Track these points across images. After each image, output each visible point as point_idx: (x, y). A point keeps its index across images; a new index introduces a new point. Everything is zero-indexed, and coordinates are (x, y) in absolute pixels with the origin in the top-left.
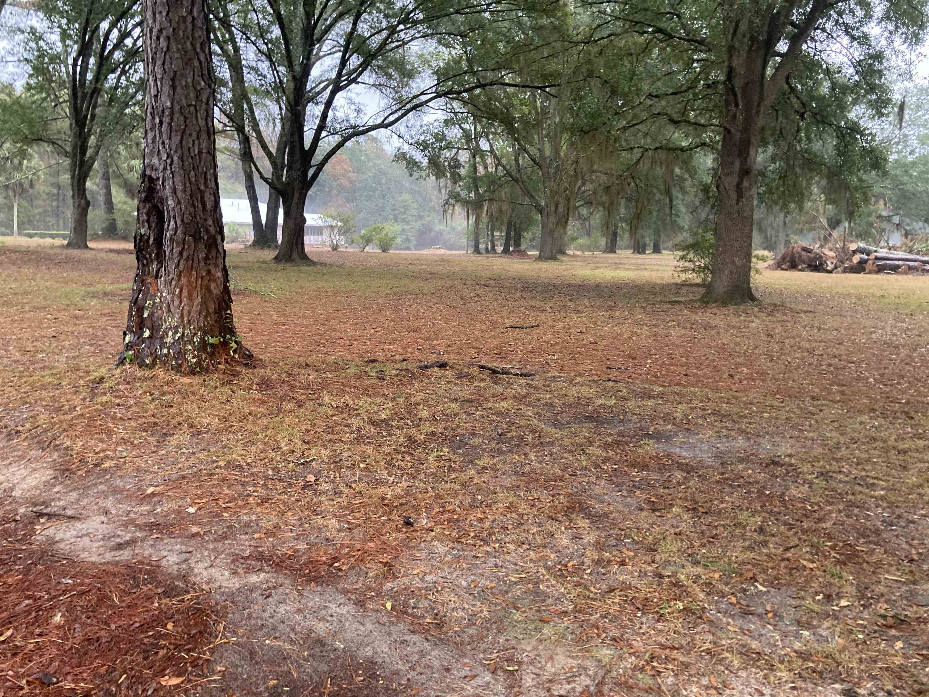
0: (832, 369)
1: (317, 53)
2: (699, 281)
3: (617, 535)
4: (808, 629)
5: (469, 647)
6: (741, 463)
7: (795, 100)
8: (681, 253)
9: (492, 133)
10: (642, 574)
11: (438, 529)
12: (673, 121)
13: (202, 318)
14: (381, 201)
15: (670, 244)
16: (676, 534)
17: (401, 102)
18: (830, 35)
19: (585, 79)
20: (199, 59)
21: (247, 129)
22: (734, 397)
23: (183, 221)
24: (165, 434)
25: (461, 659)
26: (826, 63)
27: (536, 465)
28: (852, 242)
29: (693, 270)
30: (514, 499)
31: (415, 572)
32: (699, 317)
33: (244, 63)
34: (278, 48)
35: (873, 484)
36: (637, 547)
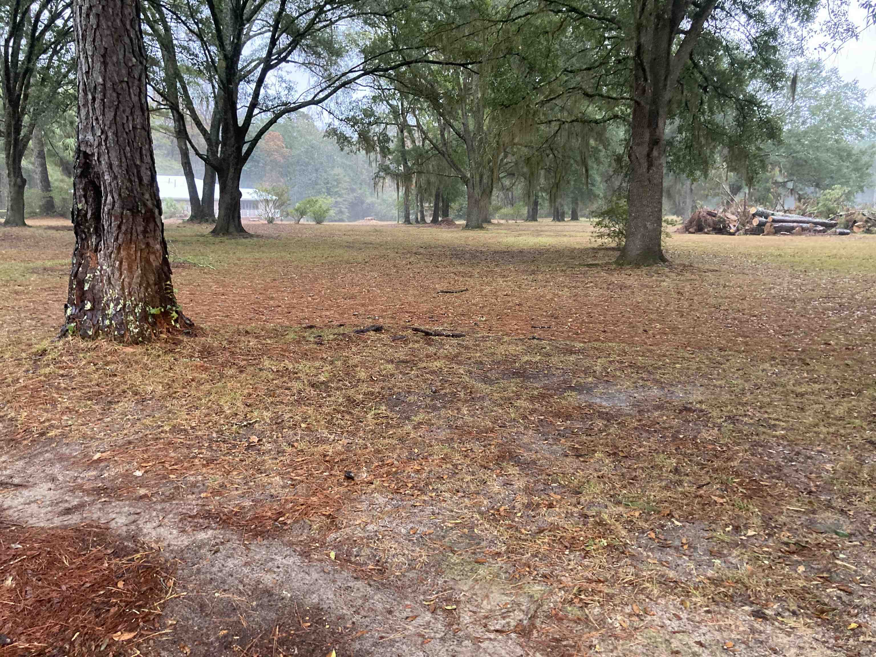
0: (736, 322)
1: (248, 33)
2: (614, 245)
3: (545, 480)
4: (719, 558)
5: (409, 590)
6: (656, 410)
7: (698, 75)
8: (597, 220)
9: (418, 108)
10: (569, 515)
11: (377, 482)
12: (587, 95)
13: (142, 289)
14: (315, 175)
15: (587, 212)
16: (599, 477)
17: (330, 79)
18: (729, 14)
19: (505, 57)
20: (129, 36)
21: (181, 108)
22: (648, 350)
23: (120, 195)
24: (110, 402)
25: (402, 602)
26: (726, 40)
27: (468, 419)
28: (752, 206)
29: (609, 235)
30: (449, 450)
31: (357, 523)
32: (616, 278)
33: (175, 42)
34: (209, 27)
35: (774, 425)
36: (563, 490)
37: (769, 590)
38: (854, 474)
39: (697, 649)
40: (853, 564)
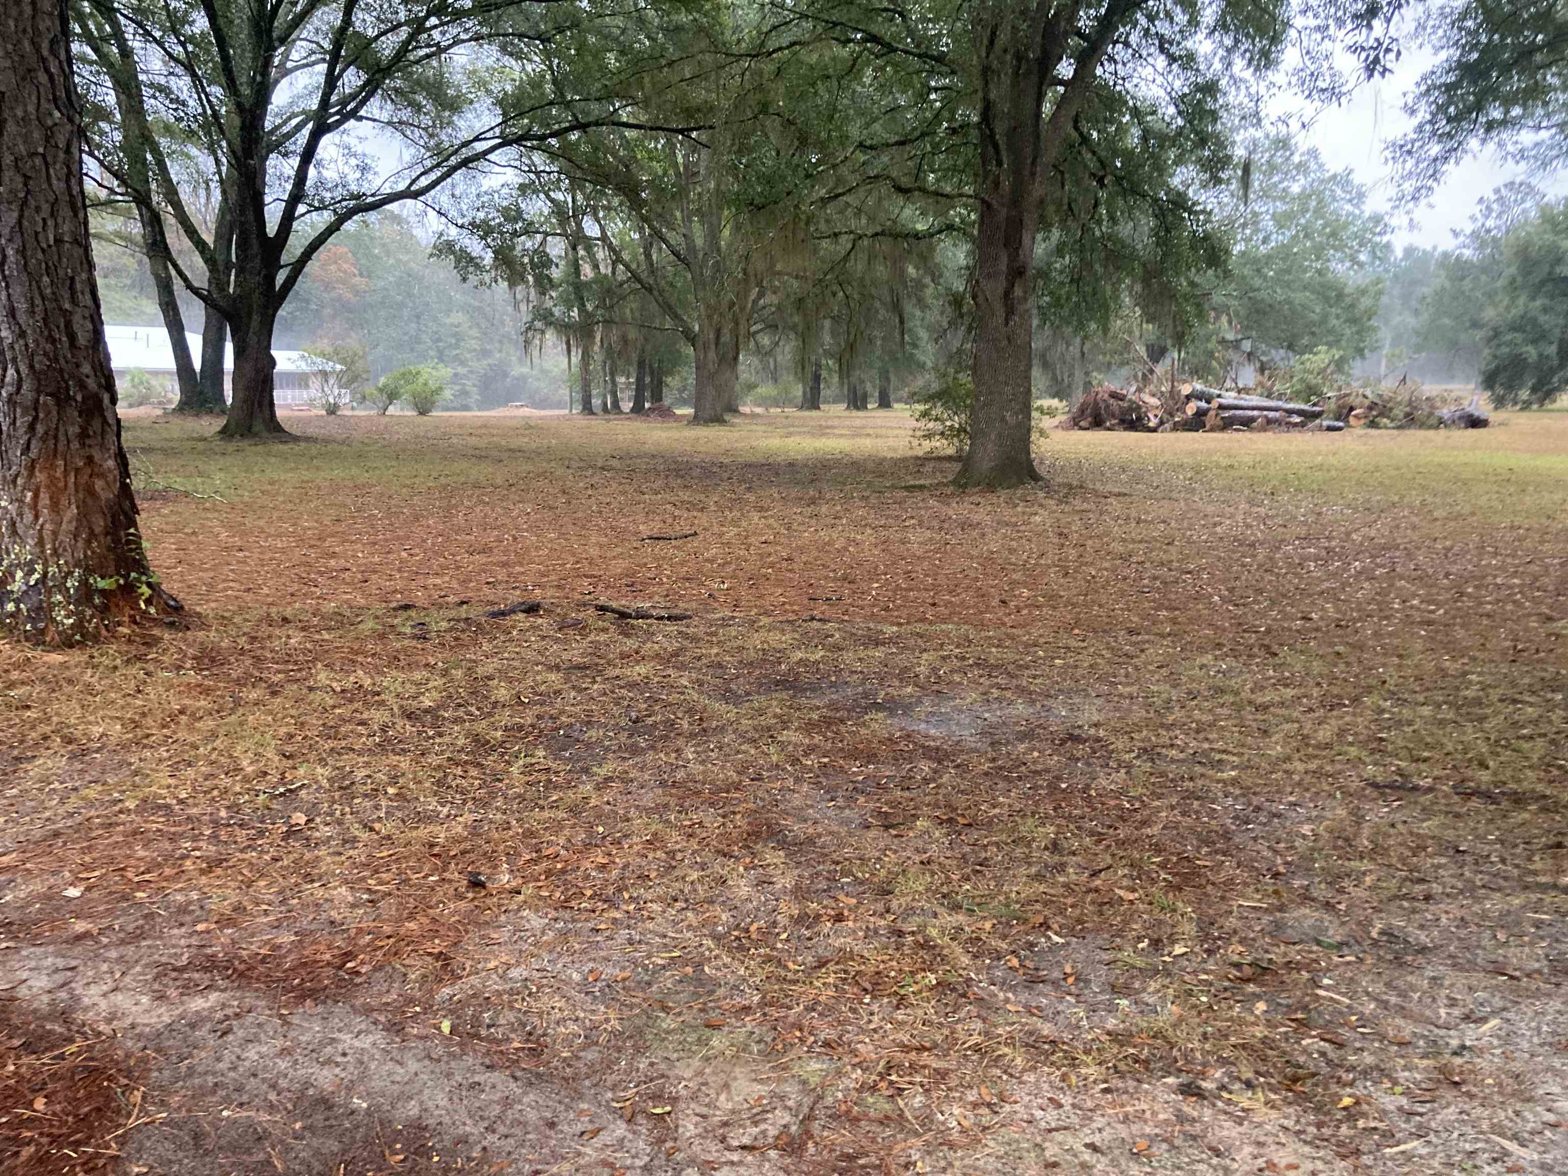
0: (1158, 583)
1: (282, 64)
2: (951, 451)
3: (829, 872)
4: (1127, 996)
5: (587, 1083)
6: (1022, 741)
7: (1089, 156)
8: (921, 407)
9: (603, 207)
10: (871, 933)
11: (528, 890)
12: (900, 190)
13: (80, 544)
14: (413, 325)
15: (905, 392)
16: (922, 863)
17: (441, 154)
18: (1137, 55)
19: (755, 117)
20: (47, 70)
21: (155, 198)
22: (1007, 635)
23: (31, 367)
24: (17, 759)
25: (574, 1105)
26: (1133, 98)
27: (696, 768)
28: (1185, 382)
29: (942, 434)
30: (660, 826)
31: (491, 965)
32: (956, 510)
33: (142, 77)
34: (208, 52)
35: (1220, 761)
36: (861, 889)
37: (1207, 1046)
38: (1347, 840)
39: (1087, 1156)
40: (1344, 995)
